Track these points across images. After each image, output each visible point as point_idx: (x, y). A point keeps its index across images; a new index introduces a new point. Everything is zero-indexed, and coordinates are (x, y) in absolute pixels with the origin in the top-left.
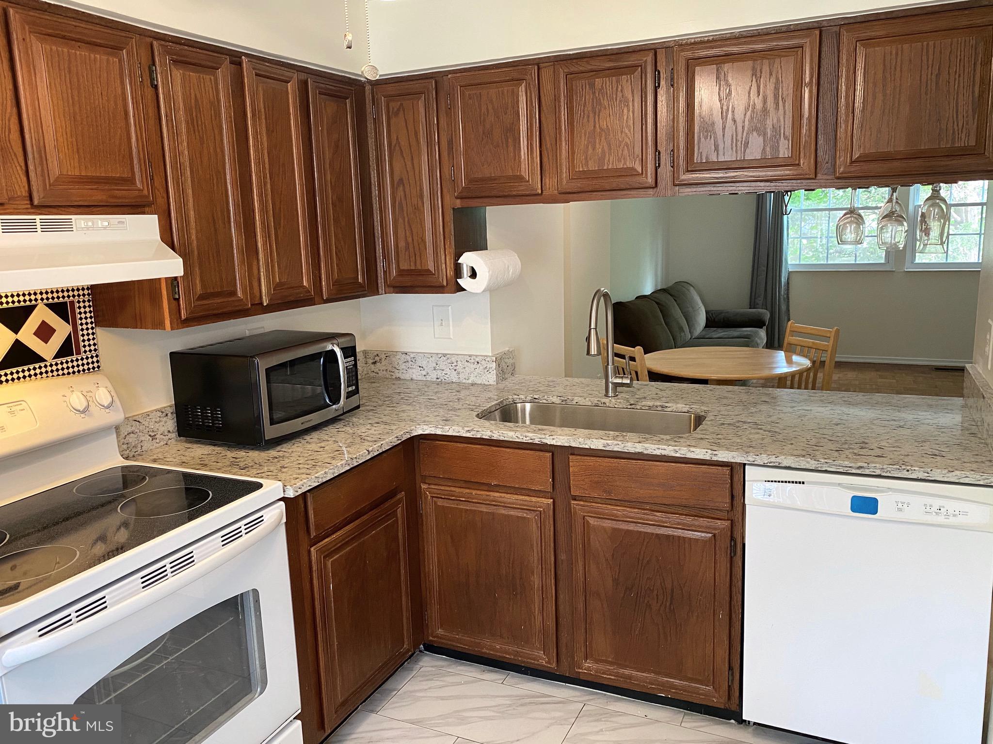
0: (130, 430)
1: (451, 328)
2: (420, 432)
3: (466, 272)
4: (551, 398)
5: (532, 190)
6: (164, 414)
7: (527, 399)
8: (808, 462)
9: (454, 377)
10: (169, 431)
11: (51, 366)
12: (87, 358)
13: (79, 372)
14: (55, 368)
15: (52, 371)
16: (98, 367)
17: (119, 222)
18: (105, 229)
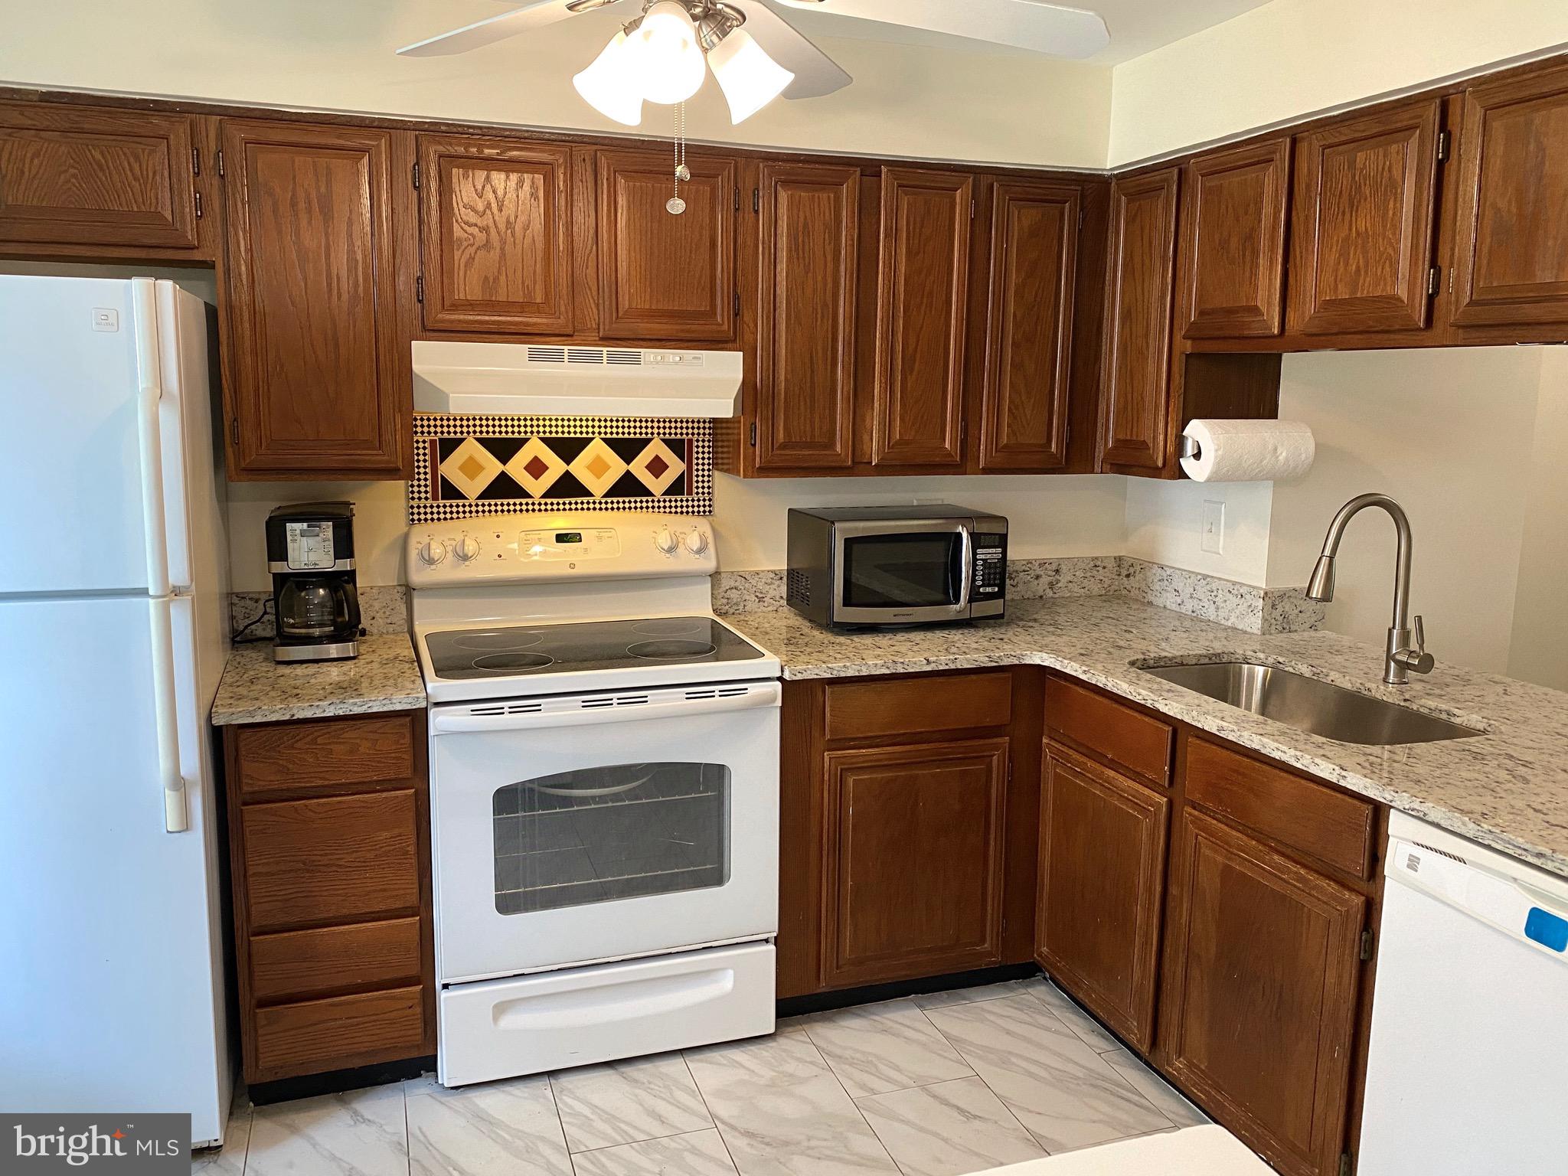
0: (733, 584)
1: (1222, 538)
2: (1038, 662)
3: (1190, 449)
4: (1300, 666)
5: (1266, 329)
6: (778, 577)
7: (1268, 662)
8: (1464, 824)
9: (1211, 613)
10: (782, 597)
11: (659, 501)
12: (699, 500)
13: (687, 512)
14: (662, 504)
15: (659, 507)
16: (710, 512)
17: (694, 358)
18: (676, 363)
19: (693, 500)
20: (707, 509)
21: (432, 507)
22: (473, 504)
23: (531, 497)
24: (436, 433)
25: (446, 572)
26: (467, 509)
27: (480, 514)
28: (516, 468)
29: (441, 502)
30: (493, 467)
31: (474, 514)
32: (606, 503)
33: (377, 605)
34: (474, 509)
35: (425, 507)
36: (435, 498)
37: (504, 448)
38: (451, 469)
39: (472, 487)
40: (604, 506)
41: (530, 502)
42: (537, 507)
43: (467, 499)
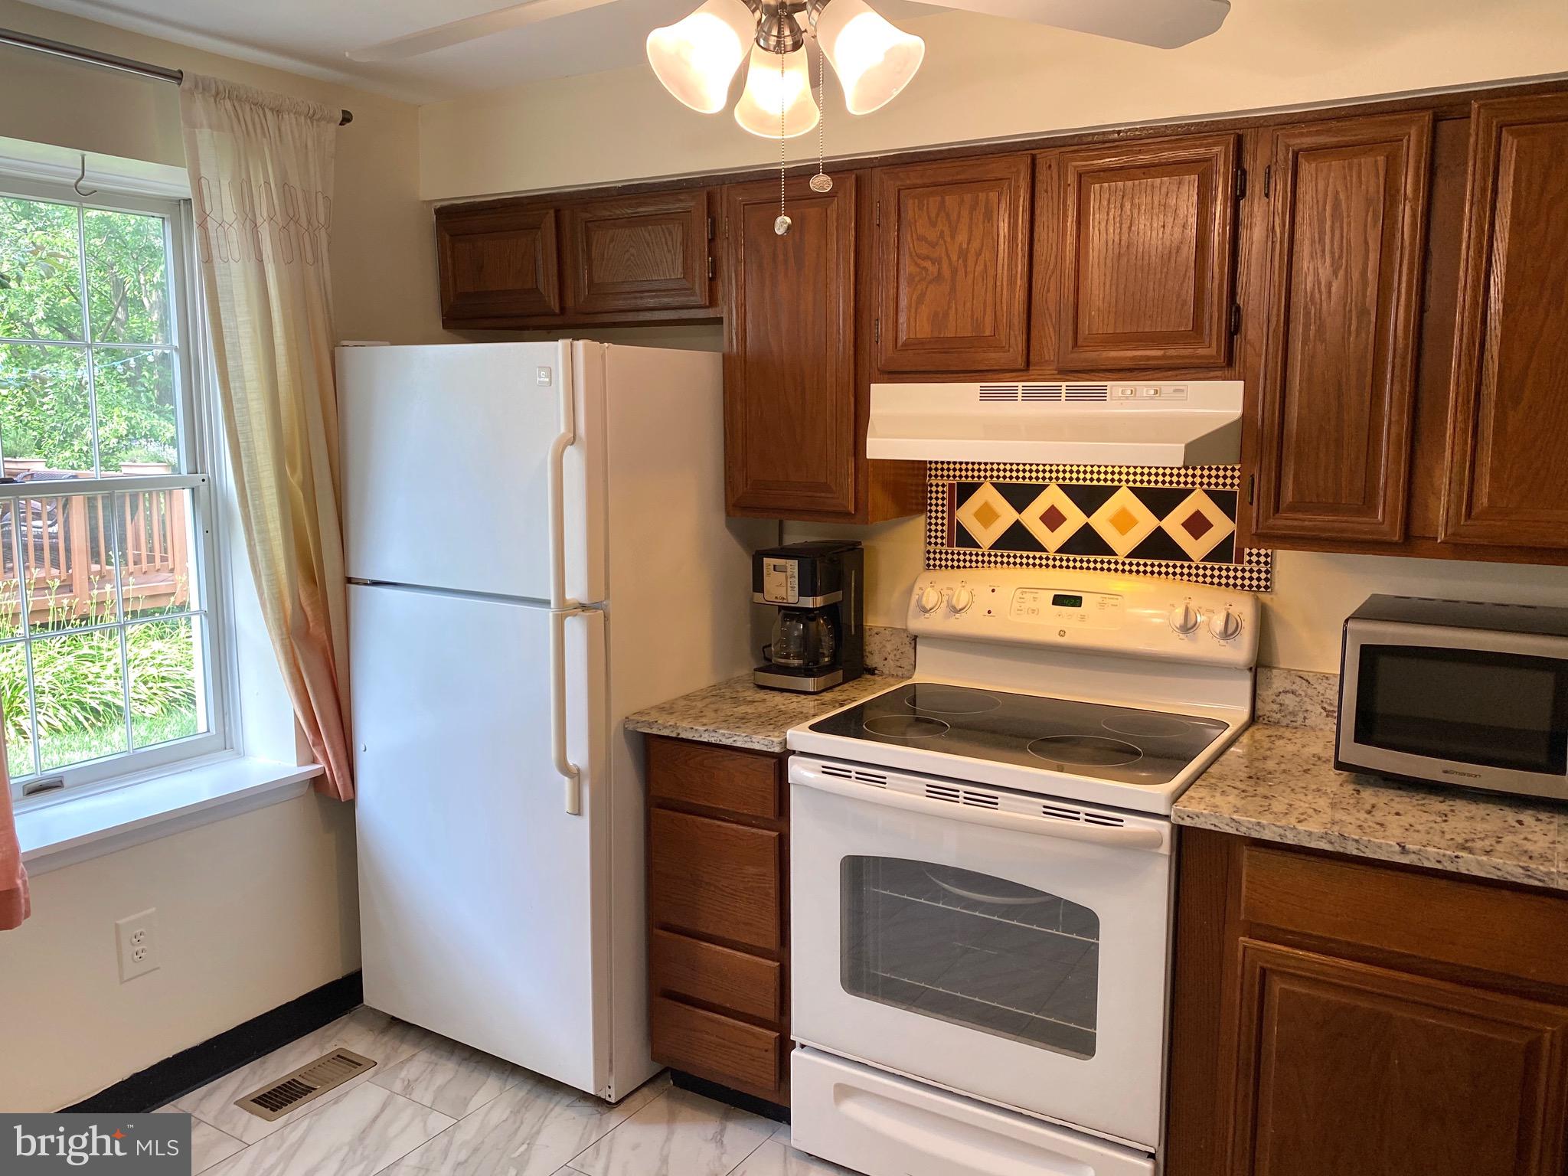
11: (1197, 568)
12: (1251, 571)
13: (1235, 585)
14: (1201, 572)
15: (1197, 575)
16: (1266, 587)
17: (1176, 391)
18: (1151, 398)
19: (1243, 571)
20: (1263, 583)
21: (947, 553)
22: (986, 553)
23: (1046, 551)
24: (954, 476)
25: (937, 623)
26: (980, 558)
27: (992, 565)
28: (1032, 518)
29: (956, 549)
30: (1007, 515)
31: (986, 565)
32: (1131, 564)
33: (889, 647)
34: (986, 558)
35: (941, 553)
36: (950, 545)
37: (1020, 495)
38: (966, 515)
39: (986, 536)
40: (1127, 568)
41: (1044, 557)
42: (1051, 562)
43: (980, 547)
